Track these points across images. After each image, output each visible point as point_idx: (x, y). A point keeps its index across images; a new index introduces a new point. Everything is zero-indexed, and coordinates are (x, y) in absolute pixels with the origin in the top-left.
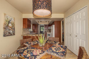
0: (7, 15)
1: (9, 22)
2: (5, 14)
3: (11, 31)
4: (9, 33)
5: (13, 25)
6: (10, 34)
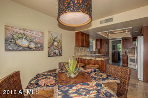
0: (52, 33)
1: (54, 40)
2: (49, 32)
3: (57, 51)
4: (55, 53)
5: (60, 43)
6: (56, 55)
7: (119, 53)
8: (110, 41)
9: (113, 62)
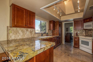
7: (71, 34)
8: (63, 23)
9: (65, 42)
